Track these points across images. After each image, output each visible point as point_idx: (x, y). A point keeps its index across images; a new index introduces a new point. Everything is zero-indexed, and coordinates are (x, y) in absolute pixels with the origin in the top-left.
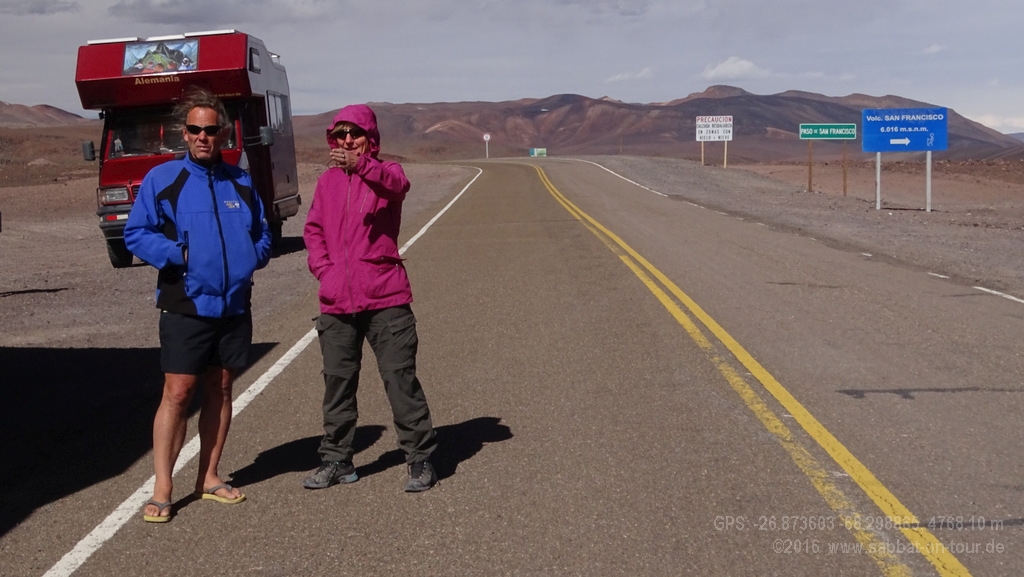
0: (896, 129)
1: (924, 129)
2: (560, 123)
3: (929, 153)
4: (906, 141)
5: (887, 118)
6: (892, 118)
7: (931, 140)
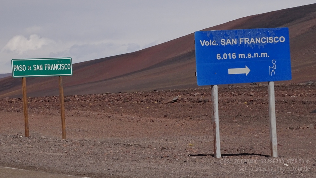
0: (234, 56)
1: (264, 55)
3: (272, 84)
4: (246, 71)
5: (224, 42)
6: (229, 42)
7: (273, 68)
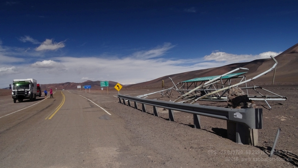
2: (67, 86)
